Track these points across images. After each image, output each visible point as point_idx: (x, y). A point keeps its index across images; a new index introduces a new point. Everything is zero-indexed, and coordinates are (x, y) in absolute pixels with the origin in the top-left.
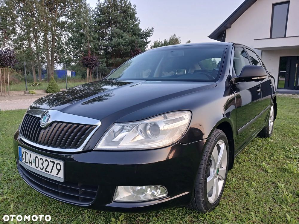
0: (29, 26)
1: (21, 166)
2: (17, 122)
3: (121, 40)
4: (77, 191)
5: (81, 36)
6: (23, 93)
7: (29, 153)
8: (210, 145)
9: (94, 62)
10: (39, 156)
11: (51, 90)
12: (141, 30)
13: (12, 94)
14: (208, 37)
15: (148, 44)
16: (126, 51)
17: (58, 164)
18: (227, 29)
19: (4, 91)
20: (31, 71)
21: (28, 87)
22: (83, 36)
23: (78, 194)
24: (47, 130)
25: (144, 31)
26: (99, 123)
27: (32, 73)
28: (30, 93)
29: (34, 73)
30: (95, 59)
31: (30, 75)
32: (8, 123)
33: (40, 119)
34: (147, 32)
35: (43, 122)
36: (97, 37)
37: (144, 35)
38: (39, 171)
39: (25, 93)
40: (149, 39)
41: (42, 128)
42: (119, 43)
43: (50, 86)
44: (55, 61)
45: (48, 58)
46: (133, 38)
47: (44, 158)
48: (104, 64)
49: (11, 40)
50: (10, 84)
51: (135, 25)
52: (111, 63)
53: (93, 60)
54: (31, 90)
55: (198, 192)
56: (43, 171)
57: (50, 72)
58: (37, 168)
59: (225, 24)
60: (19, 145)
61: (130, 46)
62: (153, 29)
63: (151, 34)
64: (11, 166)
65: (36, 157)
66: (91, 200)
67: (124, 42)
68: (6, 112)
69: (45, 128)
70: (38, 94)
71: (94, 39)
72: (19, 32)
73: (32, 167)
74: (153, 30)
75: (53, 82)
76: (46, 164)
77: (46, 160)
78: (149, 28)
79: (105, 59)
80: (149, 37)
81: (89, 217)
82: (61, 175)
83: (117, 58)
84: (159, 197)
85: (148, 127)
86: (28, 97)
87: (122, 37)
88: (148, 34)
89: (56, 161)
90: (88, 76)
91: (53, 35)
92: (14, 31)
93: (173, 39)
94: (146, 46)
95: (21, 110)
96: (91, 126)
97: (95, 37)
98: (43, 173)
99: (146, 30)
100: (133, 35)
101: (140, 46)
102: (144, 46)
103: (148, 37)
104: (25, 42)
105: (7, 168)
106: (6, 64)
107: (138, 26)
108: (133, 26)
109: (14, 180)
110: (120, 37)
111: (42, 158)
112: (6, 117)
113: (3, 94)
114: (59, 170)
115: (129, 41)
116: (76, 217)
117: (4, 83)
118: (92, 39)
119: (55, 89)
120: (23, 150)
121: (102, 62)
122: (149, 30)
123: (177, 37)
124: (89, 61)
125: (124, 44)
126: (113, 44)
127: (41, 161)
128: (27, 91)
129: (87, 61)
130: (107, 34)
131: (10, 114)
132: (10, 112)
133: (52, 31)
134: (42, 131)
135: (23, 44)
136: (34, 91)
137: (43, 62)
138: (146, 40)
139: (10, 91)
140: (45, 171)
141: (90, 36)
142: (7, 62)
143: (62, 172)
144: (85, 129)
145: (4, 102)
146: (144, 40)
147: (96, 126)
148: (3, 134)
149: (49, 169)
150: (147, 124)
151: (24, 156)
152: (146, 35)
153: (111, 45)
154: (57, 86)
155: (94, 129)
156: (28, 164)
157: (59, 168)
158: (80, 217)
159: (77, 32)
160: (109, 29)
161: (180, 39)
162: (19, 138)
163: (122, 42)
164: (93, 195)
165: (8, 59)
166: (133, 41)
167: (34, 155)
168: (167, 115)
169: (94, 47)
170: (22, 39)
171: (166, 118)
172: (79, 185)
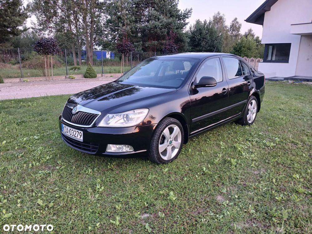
0: (69, 9)
1: (63, 134)
2: (60, 106)
3: (157, 23)
4: (89, 147)
5: (118, 19)
6: (64, 77)
7: (67, 127)
8: (162, 127)
9: (128, 48)
10: (72, 129)
11: (89, 75)
12: (179, 11)
13: (56, 78)
14: (245, 20)
15: (186, 25)
16: (162, 34)
17: (80, 133)
18: (266, 11)
19: (49, 76)
20: (72, 53)
21: (68, 71)
22: (120, 19)
23: (90, 148)
24: (76, 115)
25: (182, 13)
26: (100, 113)
27: (72, 55)
28: (70, 78)
29: (74, 55)
30: (129, 45)
31: (70, 57)
32: (53, 106)
33: (72, 109)
34: (185, 13)
35: (73, 111)
36: (134, 20)
37: (182, 17)
38: (71, 136)
39: (66, 78)
40: (187, 20)
41: (73, 115)
42: (155, 26)
43: (88, 72)
44: (94, 43)
45: (87, 40)
46: (170, 20)
47: (74, 130)
48: (140, 47)
49: (53, 22)
50: (53, 67)
51: (174, 5)
52: (147, 46)
53: (127, 46)
54: (71, 75)
55: (153, 151)
56: (74, 136)
57: (90, 54)
58: (71, 135)
59: (264, 6)
60: (62, 123)
61: (166, 29)
62: (191, 9)
63: (190, 15)
64: (57, 136)
65: (70, 129)
66: (96, 151)
67: (160, 24)
68: (51, 97)
69: (74, 115)
70: (77, 79)
71: (131, 22)
72: (60, 14)
73: (68, 134)
74: (191, 11)
75: (90, 67)
76: (75, 133)
77: (75, 131)
78: (188, 9)
79: (141, 42)
80: (188, 18)
81: (98, 163)
82: (82, 138)
83: (153, 40)
84: (128, 151)
85: (125, 116)
86: (68, 81)
87: (158, 20)
88: (186, 15)
89: (80, 132)
90: (123, 61)
91: (92, 17)
92: (55, 13)
93: (216, 17)
94: (184, 28)
95: (63, 95)
96: (97, 114)
97: (132, 20)
98: (73, 137)
99: (185, 11)
100: (170, 17)
101: (177, 29)
102: (182, 28)
103: (186, 19)
104: (66, 25)
105: (54, 137)
106: (50, 52)
107: (177, 6)
108: (171, 7)
109: (59, 144)
110: (157, 20)
111: (76, 130)
112: (52, 101)
113: (48, 79)
114: (81, 136)
115: (165, 24)
116: (91, 163)
117: (48, 68)
118: (129, 22)
119: (92, 74)
120: (64, 125)
121: (138, 45)
122: (188, 11)
123: (221, 15)
124: (123, 47)
125: (161, 27)
126: (150, 27)
127: (72, 131)
128: (68, 76)
129: (122, 47)
130: (144, 15)
131: (54, 99)
132: (55, 97)
133: (91, 13)
134: (73, 116)
135: (64, 27)
136: (74, 76)
137: (82, 44)
138: (184, 21)
139: (53, 76)
140: (75, 136)
141: (126, 19)
142: (50, 50)
143: (82, 137)
144: (93, 116)
145: (49, 86)
146: (182, 21)
147: (99, 114)
148: (50, 115)
149: (76, 135)
150: (124, 115)
151: (64, 129)
152: (184, 16)
153: (148, 28)
154: (94, 71)
155: (97, 116)
156: (66, 133)
157: (81, 135)
158: (93, 163)
159: (115, 14)
160: (147, 11)
161: (225, 17)
162: (62, 119)
163: (158, 25)
164: (96, 148)
165: (51, 48)
166: (170, 24)
167: (69, 128)
168: (135, 110)
169: (131, 30)
170: (63, 21)
171: (134, 112)
172: (91, 143)
